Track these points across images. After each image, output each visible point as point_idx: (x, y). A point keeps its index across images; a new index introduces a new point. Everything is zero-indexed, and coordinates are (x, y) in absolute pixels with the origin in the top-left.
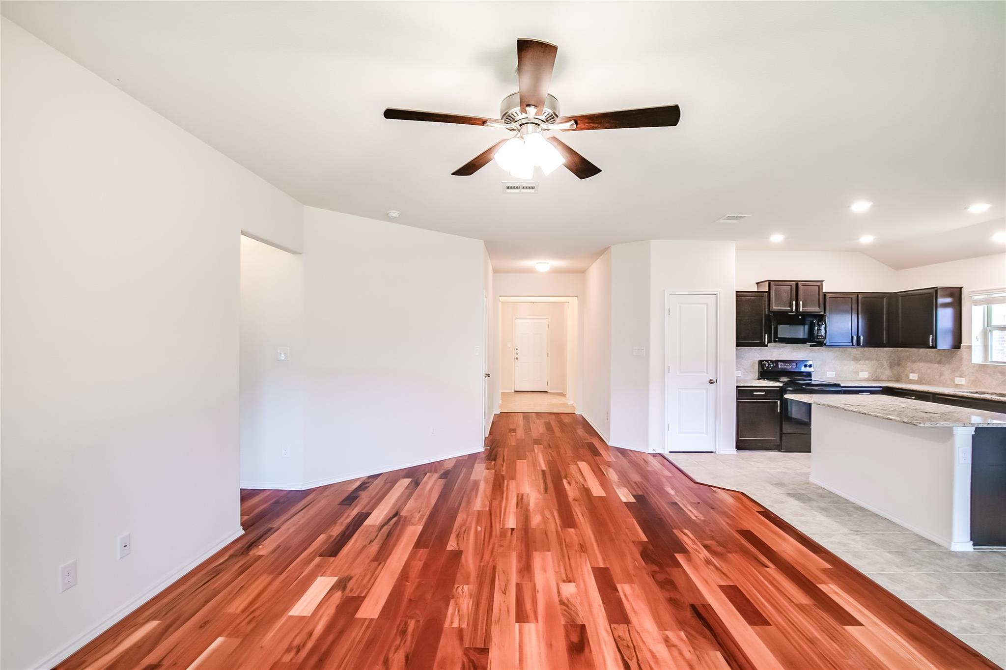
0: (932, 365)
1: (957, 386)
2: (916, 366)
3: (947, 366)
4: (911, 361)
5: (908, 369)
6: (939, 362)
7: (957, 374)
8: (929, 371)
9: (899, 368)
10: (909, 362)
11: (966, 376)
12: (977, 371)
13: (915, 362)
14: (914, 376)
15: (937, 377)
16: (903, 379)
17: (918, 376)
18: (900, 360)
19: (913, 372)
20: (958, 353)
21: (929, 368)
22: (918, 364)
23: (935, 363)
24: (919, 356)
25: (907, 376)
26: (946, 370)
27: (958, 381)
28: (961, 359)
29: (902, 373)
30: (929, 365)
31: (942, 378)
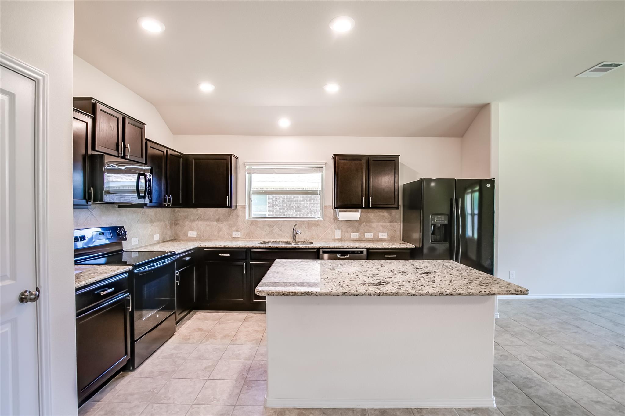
0: (211, 222)
1: (235, 239)
2: (194, 224)
3: (225, 223)
4: (189, 221)
5: (186, 227)
6: (218, 220)
7: (233, 229)
8: (208, 228)
9: (176, 227)
10: (187, 221)
11: (241, 230)
12: (250, 225)
13: (194, 221)
14: (192, 234)
15: (216, 233)
16: (181, 237)
17: (197, 233)
18: (177, 220)
19: (192, 230)
20: (235, 212)
21: (208, 226)
22: (197, 222)
23: (214, 221)
24: (197, 215)
25: (186, 234)
26: (224, 226)
27: (235, 234)
28: (237, 216)
29: (180, 231)
30: (208, 223)
31: (221, 233)
